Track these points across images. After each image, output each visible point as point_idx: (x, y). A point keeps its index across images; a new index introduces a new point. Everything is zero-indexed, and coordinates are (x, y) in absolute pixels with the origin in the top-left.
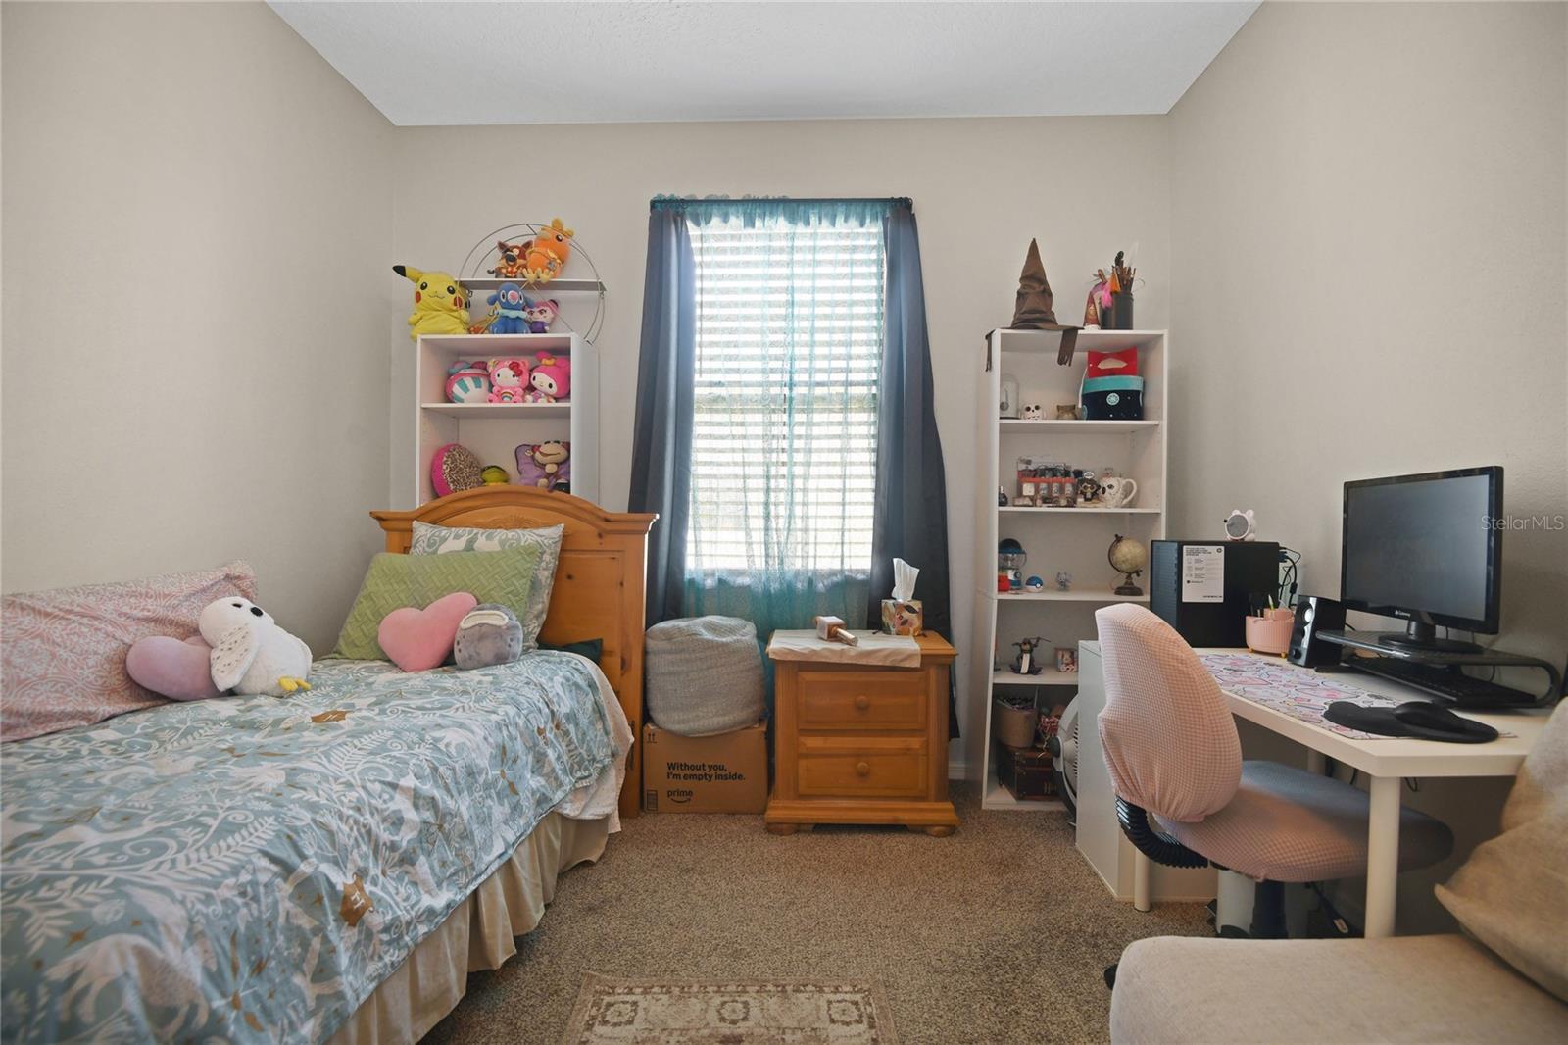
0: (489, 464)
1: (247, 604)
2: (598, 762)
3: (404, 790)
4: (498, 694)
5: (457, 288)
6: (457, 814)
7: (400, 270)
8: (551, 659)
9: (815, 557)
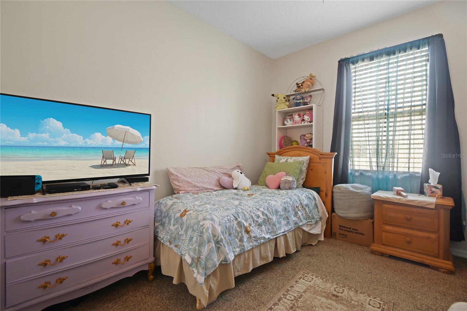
0: (294, 140)
1: (240, 171)
2: (315, 219)
3: (261, 211)
4: (286, 196)
5: (286, 97)
6: (272, 219)
7: (273, 95)
8: (304, 190)
9: (397, 167)
